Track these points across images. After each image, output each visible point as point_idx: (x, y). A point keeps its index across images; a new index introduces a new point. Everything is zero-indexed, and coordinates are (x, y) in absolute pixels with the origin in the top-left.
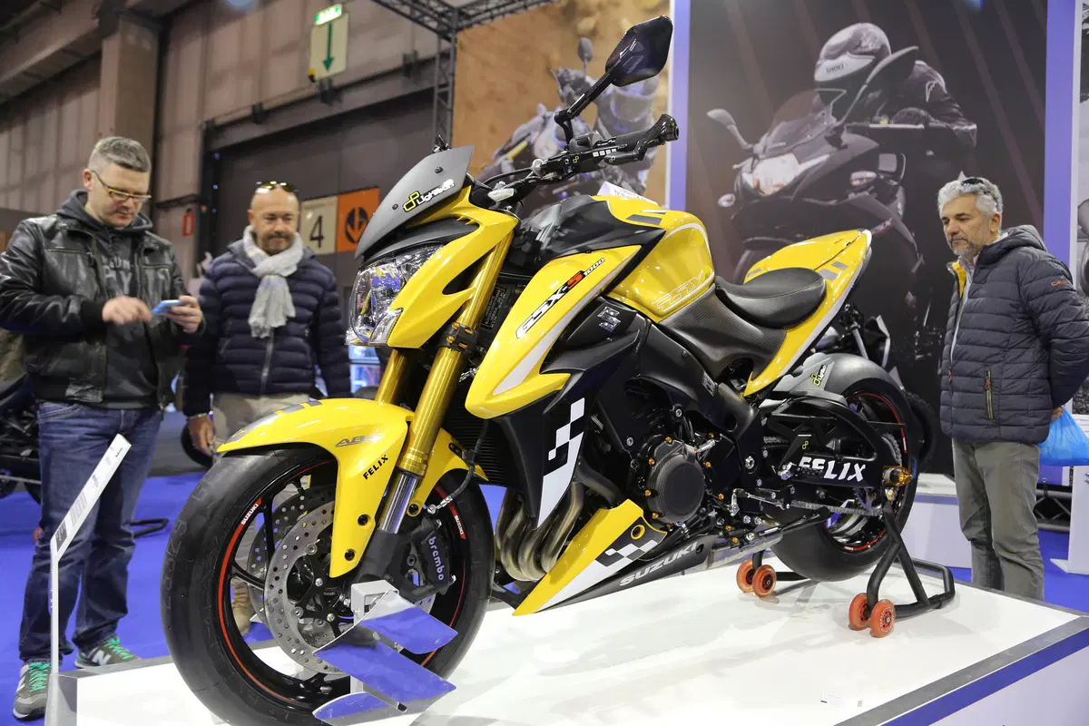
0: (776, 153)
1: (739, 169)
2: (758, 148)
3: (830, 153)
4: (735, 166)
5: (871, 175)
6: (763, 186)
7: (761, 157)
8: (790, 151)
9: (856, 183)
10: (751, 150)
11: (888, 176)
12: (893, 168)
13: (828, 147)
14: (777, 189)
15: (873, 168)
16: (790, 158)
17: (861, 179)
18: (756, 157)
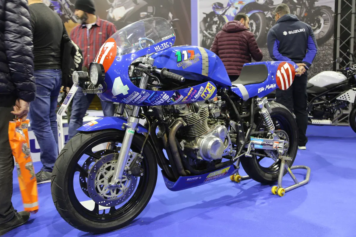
0: (119, 6)
1: (108, 12)
2: (113, 4)
3: (134, 6)
4: (107, 11)
5: (146, 13)
6: (115, 17)
7: (114, 7)
8: (123, 5)
9: (142, 16)
10: (111, 5)
11: (150, 14)
12: (151, 11)
13: (134, 4)
14: (119, 19)
15: (146, 11)
16: (123, 8)
17: (143, 15)
18: (113, 7)
